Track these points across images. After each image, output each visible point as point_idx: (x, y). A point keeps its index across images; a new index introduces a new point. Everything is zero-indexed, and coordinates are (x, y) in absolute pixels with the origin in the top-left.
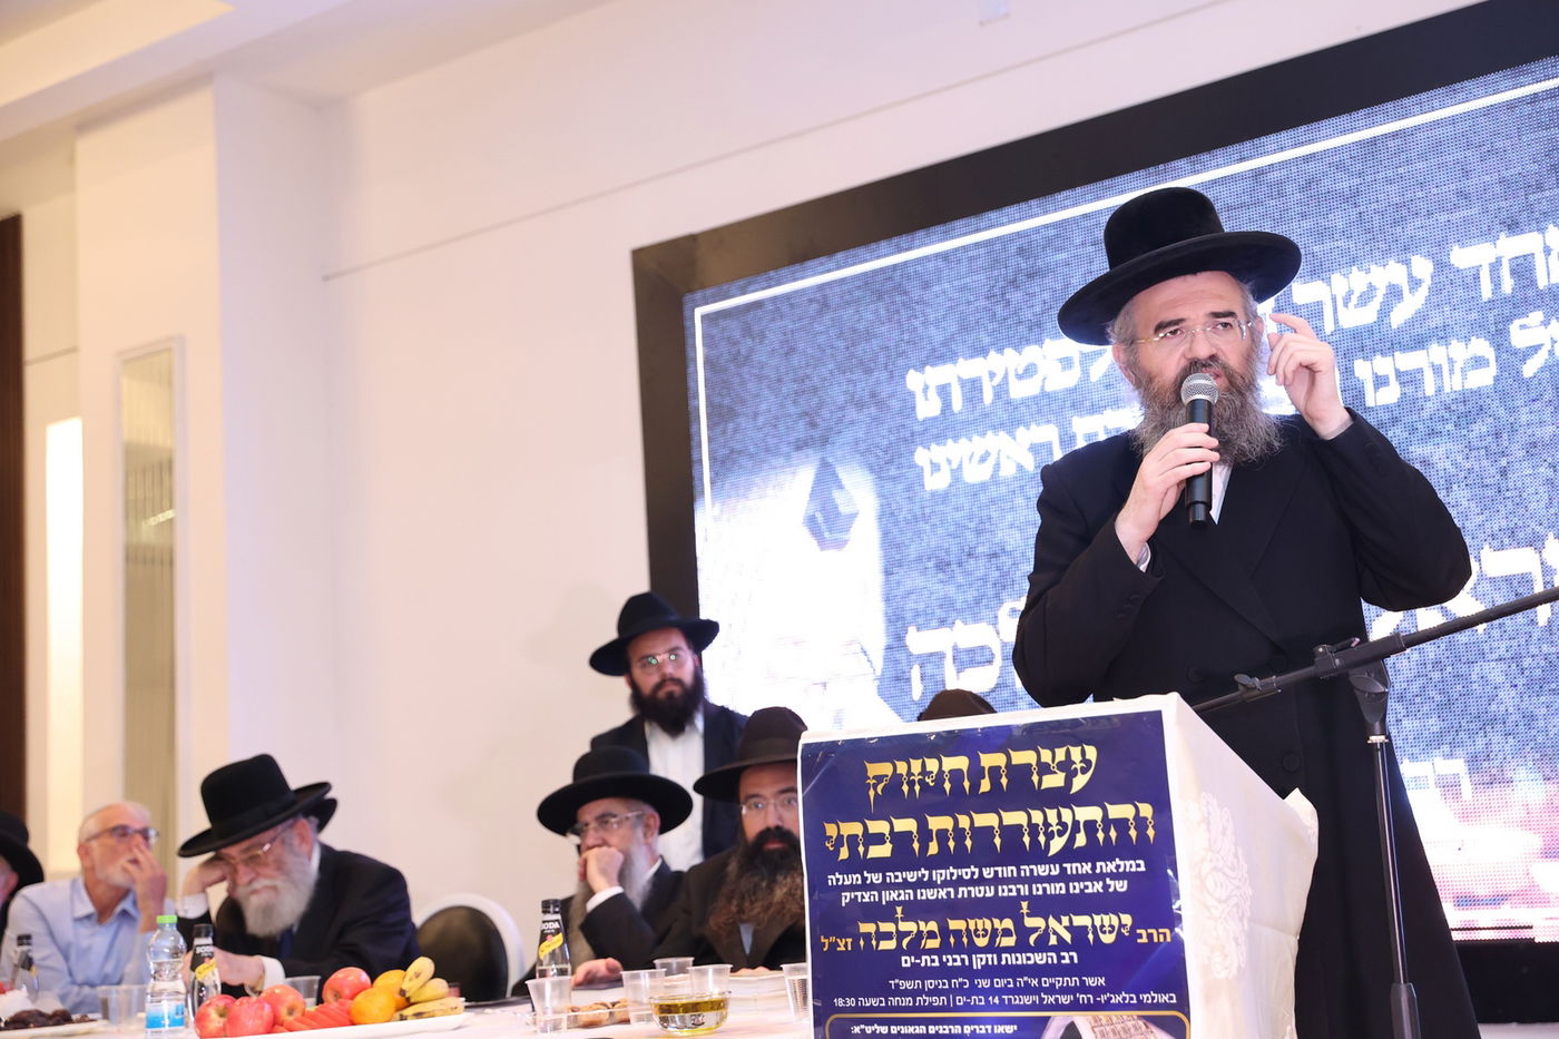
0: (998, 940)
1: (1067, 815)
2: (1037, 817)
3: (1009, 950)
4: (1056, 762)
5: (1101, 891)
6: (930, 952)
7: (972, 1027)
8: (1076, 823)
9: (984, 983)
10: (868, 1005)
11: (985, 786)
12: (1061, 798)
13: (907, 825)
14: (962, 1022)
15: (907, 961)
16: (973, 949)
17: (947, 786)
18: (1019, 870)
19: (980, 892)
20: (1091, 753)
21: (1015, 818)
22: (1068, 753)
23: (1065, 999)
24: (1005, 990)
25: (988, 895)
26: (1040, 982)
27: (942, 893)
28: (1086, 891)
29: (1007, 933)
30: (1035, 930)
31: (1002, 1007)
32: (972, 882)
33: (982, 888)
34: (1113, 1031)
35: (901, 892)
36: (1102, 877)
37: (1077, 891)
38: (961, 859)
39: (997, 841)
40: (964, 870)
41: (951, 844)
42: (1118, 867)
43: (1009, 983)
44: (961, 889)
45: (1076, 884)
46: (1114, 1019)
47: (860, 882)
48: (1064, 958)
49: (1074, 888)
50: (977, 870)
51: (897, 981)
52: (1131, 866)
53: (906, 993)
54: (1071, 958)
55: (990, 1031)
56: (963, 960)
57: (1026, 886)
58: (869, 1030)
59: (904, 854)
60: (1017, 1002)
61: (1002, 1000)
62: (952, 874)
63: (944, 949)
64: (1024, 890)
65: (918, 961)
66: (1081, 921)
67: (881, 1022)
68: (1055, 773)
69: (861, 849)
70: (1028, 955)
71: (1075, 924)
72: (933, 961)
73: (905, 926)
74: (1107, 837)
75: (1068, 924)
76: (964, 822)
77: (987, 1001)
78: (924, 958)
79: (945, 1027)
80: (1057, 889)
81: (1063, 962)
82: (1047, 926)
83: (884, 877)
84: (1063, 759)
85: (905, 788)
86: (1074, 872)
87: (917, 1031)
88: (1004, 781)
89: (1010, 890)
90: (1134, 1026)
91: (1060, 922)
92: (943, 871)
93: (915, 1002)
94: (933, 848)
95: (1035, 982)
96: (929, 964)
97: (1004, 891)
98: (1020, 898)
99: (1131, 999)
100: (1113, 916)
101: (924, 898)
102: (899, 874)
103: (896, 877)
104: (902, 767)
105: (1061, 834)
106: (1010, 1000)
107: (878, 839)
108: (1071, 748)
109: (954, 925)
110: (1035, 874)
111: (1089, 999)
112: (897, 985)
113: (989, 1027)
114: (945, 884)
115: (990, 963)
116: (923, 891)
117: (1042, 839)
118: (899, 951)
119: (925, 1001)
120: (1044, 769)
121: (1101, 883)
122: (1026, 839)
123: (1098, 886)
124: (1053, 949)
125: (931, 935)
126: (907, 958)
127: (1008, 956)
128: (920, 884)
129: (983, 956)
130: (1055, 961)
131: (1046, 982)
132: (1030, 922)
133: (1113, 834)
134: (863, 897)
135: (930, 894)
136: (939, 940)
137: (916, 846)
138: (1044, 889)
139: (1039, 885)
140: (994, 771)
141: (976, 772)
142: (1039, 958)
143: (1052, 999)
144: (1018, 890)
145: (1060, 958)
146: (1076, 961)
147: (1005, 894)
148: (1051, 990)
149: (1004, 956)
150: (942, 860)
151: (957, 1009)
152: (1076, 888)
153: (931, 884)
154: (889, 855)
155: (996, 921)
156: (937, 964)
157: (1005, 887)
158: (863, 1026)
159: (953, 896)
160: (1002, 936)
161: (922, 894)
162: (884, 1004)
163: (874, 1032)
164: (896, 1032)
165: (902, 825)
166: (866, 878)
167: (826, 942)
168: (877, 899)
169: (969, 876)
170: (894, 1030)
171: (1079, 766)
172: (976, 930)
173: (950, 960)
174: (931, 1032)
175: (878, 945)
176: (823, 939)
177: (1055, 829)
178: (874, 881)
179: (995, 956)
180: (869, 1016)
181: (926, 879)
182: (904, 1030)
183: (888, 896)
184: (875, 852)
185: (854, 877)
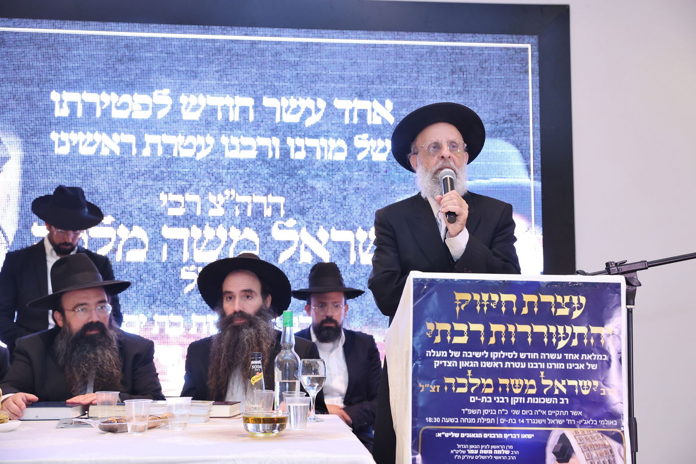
0: (526, 390)
1: (569, 330)
2: (553, 329)
3: (532, 396)
4: (565, 302)
5: (583, 368)
6: (487, 395)
7: (509, 435)
8: (573, 334)
9: (516, 412)
10: (447, 422)
11: (525, 311)
12: (565, 321)
13: (479, 327)
14: (503, 432)
15: (473, 399)
16: (512, 394)
17: (503, 309)
18: (540, 356)
19: (518, 365)
20: (583, 300)
21: (540, 329)
22: (571, 299)
23: (560, 422)
24: (528, 416)
25: (522, 367)
26: (547, 413)
27: (496, 365)
28: (576, 368)
29: (531, 387)
30: (547, 386)
31: (525, 425)
32: (513, 360)
33: (519, 363)
34: (586, 438)
35: (471, 362)
36: (584, 361)
37: (571, 368)
38: (508, 347)
39: (530, 340)
40: (509, 353)
41: (503, 339)
42: (593, 357)
43: (530, 412)
44: (506, 363)
45: (570, 364)
46: (586, 432)
47: (446, 356)
48: (561, 401)
49: (569, 366)
50: (516, 354)
51: (466, 409)
52: (600, 357)
53: (472, 416)
54: (565, 401)
55: (519, 437)
56: (505, 400)
57: (544, 364)
58: (447, 435)
59: (474, 342)
60: (534, 422)
61: (526, 421)
62: (502, 355)
63: (495, 393)
64: (542, 366)
65: (480, 399)
66: (571, 383)
67: (455, 431)
68: (564, 308)
69: (449, 338)
70: (542, 398)
71: (568, 384)
72: (488, 400)
73: (472, 381)
74: (589, 342)
75: (565, 384)
76: (511, 328)
77: (517, 421)
78: (483, 398)
79: (493, 434)
80: (561, 366)
81: (561, 403)
82: (554, 385)
83: (461, 354)
84: (568, 301)
85: (478, 308)
86: (570, 358)
87: (477, 436)
88: (536, 309)
89: (535, 365)
90: (596, 436)
91: (561, 383)
92: (497, 353)
93: (476, 421)
94: (492, 341)
95: (544, 413)
96: (486, 401)
97: (531, 365)
98: (540, 369)
99: (595, 422)
100: (589, 381)
101: (485, 366)
102: (470, 353)
103: (469, 354)
104: (477, 297)
105: (564, 339)
106: (530, 421)
107: (461, 333)
108: (573, 297)
109: (502, 381)
110: (549, 358)
111: (573, 422)
112: (466, 412)
113: (518, 435)
114: (497, 360)
115: (521, 402)
116: (484, 362)
117: (554, 340)
118: (469, 393)
119: (482, 420)
120: (558, 306)
121: (583, 365)
122: (546, 340)
123: (582, 366)
124: (556, 396)
125: (488, 386)
126: (474, 397)
127: (531, 398)
128: (483, 359)
129: (517, 398)
130: (556, 402)
131: (550, 413)
132: (544, 382)
133: (592, 341)
134: (447, 364)
135: (488, 365)
136: (493, 388)
137: (482, 339)
138: (553, 366)
139: (550, 364)
140: (531, 304)
141: (520, 303)
142: (548, 401)
143: (553, 421)
144: (539, 366)
145: (559, 401)
146: (567, 403)
147: (532, 367)
148: (553, 417)
149: (529, 398)
150: (497, 347)
151: (500, 425)
152: (570, 366)
153: (489, 359)
154: (466, 342)
155: (526, 381)
156: (490, 401)
157: (532, 363)
158: (443, 433)
159: (502, 366)
160: (529, 388)
161: (483, 364)
162: (457, 422)
163: (450, 437)
164: (464, 437)
165: (475, 327)
166: (451, 354)
167: (423, 386)
168: (456, 366)
169: (512, 357)
170: (463, 435)
171: (576, 306)
172: (515, 385)
173: (498, 399)
174: (484, 437)
175: (456, 390)
176: (420, 385)
177: (562, 336)
178: (455, 356)
179: (524, 398)
180: (448, 427)
181: (486, 356)
182: (469, 435)
183: (463, 364)
184: (457, 340)
185: (443, 352)
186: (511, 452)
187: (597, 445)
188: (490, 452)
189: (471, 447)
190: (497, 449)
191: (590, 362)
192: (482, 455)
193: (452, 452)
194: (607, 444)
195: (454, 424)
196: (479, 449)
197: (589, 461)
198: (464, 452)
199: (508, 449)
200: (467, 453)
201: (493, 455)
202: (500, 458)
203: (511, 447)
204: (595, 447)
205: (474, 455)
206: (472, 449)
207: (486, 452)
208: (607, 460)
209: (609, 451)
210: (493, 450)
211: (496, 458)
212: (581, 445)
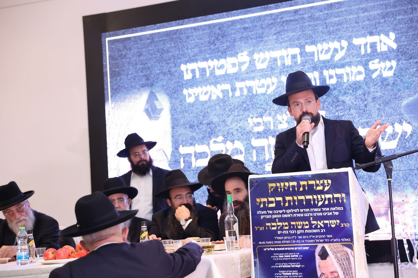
0: (304, 227)
1: (323, 196)
2: (315, 197)
3: (307, 229)
4: (320, 183)
5: (332, 214)
6: (286, 230)
7: (297, 248)
8: (325, 199)
9: (300, 237)
10: (268, 243)
11: (301, 189)
12: (322, 192)
13: (280, 199)
14: (294, 247)
15: (279, 232)
16: (297, 229)
17: (291, 189)
18: (310, 210)
19: (299, 215)
20: (330, 181)
21: (309, 197)
22: (323, 182)
23: (322, 241)
24: (306, 239)
25: (302, 216)
26: (315, 237)
27: (289, 216)
28: (328, 215)
29: (307, 225)
30: (314, 224)
31: (305, 243)
32: (297, 213)
33: (300, 214)
35: (278, 215)
36: (332, 211)
37: (325, 215)
38: (294, 207)
39: (304, 203)
40: (295, 210)
41: (292, 203)
42: (336, 209)
43: (307, 237)
44: (294, 215)
45: (325, 213)
46: (334, 245)
47: (266, 213)
48: (322, 231)
49: (325, 214)
50: (299, 210)
51: (276, 237)
52: (339, 209)
53: (279, 240)
54: (324, 231)
55: (302, 249)
56: (295, 232)
57: (312, 214)
58: (269, 249)
59: (279, 206)
60: (309, 241)
61: (305, 241)
62: (292, 211)
63: (290, 229)
64: (311, 215)
65: (282, 232)
66: (326, 222)
67: (272, 247)
68: (320, 186)
69: (267, 205)
70: (312, 230)
72: (286, 232)
73: (278, 224)
74: (333, 202)
75: (323, 223)
76: (295, 198)
77: (301, 242)
78: (284, 231)
79: (290, 248)
80: (321, 214)
81: (321, 232)
82: (317, 223)
83: (273, 212)
84: (322, 183)
85: (279, 190)
86: (325, 210)
87: (282, 249)
88: (306, 188)
89: (308, 215)
90: (340, 246)
91: (321, 222)
92: (289, 210)
93: (281, 242)
94: (287, 204)
95: (314, 237)
96: (285, 233)
97: (306, 215)
98: (310, 216)
99: (339, 240)
100: (334, 221)
101: (284, 217)
102: (277, 211)
103: (276, 212)
104: (278, 185)
105: (321, 201)
106: (307, 241)
107: (272, 202)
108: (324, 180)
109: (292, 223)
110: (314, 211)
111: (328, 240)
112: (277, 238)
113: (302, 248)
114: (290, 213)
115: (302, 232)
116: (284, 215)
117: (316, 202)
118: (277, 230)
119: (284, 242)
120: (317, 185)
121: (332, 213)
122: (312, 202)
123: (331, 214)
124: (319, 229)
125: (286, 226)
126: (280, 231)
127: (307, 230)
128: (283, 213)
129: (300, 231)
130: (319, 232)
131: (317, 237)
132: (313, 222)
133: (335, 201)
134: (267, 217)
135: (286, 216)
136: (288, 227)
137: (282, 204)
138: (317, 214)
139: (315, 213)
140: (304, 186)
141: (299, 186)
142: (315, 231)
143: (318, 241)
144: (310, 215)
145: (320, 231)
146: (325, 231)
147: (306, 216)
148: (318, 238)
149: (306, 230)
150: (290, 207)
151: (293, 244)
153: (286, 213)
154: (274, 206)
155: (304, 222)
156: (287, 233)
157: (306, 214)
158: (267, 249)
159: (292, 216)
160: (305, 226)
161: (283, 216)
162: (273, 243)
163: (270, 250)
164: (276, 250)
165: (278, 199)
166: (268, 212)
167: (257, 228)
168: (271, 217)
169: (296, 211)
170: (276, 249)
171: (326, 185)
172: (298, 224)
173: (291, 232)
174: (286, 249)
175: (271, 228)
176: (255, 227)
177: (320, 200)
178: (270, 213)
179: (303, 231)
180: (269, 246)
181: (285, 212)
182: (279, 249)
183: (274, 216)
184: (271, 205)
185: (265, 212)
186: (299, 256)
187: (340, 251)
188: (289, 256)
189: (280, 254)
190: (292, 255)
191: (335, 211)
192: (285, 258)
193: (272, 257)
194: (345, 250)
195: (271, 244)
196: (284, 255)
197: (336, 259)
198: (277, 257)
199: (297, 255)
200: (279, 257)
201: (291, 257)
202: (294, 259)
203: (298, 253)
204: (339, 252)
205: (282, 258)
206: (280, 255)
207: (287, 256)
208: (345, 258)
209: (346, 253)
210: (290, 255)
211: (292, 259)
212: (332, 251)
